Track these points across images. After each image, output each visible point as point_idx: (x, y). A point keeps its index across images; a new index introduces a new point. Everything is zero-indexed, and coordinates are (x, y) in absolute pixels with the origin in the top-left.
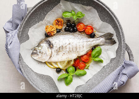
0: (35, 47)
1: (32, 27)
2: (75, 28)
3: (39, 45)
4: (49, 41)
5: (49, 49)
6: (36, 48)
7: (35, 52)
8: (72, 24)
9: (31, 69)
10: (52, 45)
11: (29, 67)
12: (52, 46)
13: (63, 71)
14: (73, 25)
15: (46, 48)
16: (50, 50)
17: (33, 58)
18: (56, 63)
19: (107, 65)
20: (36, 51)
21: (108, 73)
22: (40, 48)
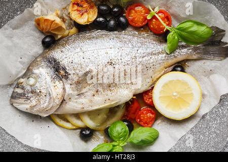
0: (19, 78)
1: (6, 26)
2: (122, 19)
3: (28, 73)
4: (55, 61)
5: (57, 82)
6: (22, 80)
7: (19, 91)
8: (114, 7)
9: (12, 136)
10: (64, 69)
11: (7, 133)
12: (62, 72)
13: (97, 133)
14: (116, 10)
15: (49, 79)
16: (59, 84)
17: (17, 107)
18: (78, 116)
19: (211, 112)
20: (23, 88)
21: (215, 132)
22: (32, 81)
